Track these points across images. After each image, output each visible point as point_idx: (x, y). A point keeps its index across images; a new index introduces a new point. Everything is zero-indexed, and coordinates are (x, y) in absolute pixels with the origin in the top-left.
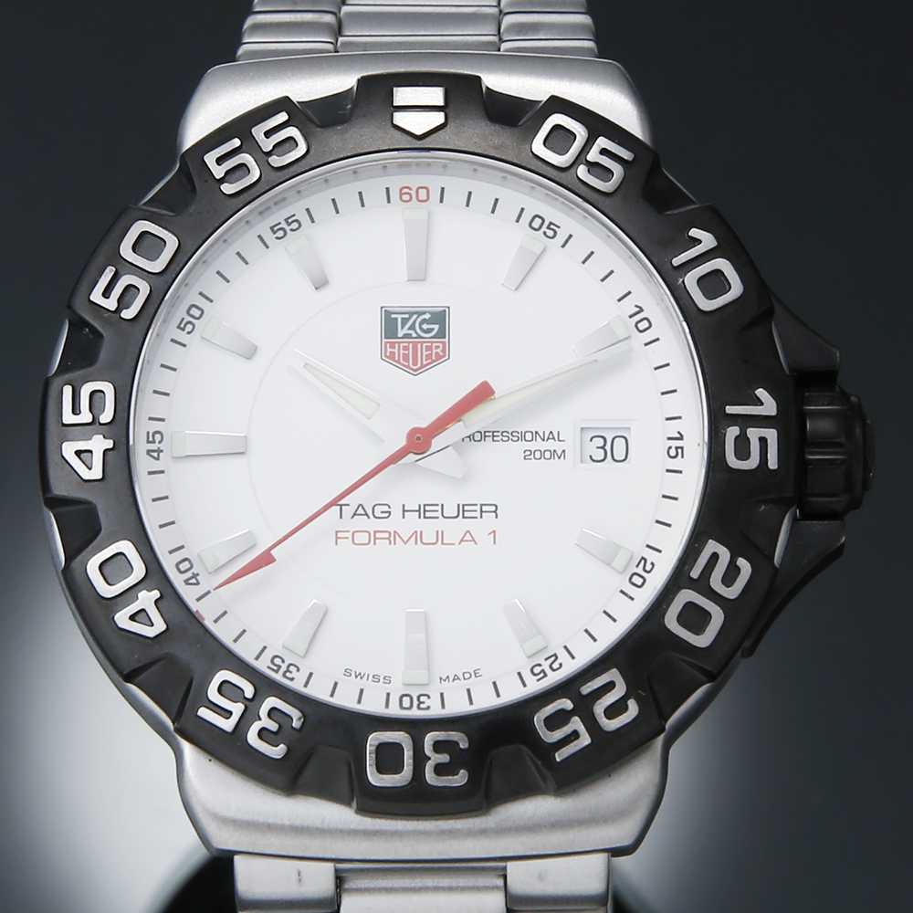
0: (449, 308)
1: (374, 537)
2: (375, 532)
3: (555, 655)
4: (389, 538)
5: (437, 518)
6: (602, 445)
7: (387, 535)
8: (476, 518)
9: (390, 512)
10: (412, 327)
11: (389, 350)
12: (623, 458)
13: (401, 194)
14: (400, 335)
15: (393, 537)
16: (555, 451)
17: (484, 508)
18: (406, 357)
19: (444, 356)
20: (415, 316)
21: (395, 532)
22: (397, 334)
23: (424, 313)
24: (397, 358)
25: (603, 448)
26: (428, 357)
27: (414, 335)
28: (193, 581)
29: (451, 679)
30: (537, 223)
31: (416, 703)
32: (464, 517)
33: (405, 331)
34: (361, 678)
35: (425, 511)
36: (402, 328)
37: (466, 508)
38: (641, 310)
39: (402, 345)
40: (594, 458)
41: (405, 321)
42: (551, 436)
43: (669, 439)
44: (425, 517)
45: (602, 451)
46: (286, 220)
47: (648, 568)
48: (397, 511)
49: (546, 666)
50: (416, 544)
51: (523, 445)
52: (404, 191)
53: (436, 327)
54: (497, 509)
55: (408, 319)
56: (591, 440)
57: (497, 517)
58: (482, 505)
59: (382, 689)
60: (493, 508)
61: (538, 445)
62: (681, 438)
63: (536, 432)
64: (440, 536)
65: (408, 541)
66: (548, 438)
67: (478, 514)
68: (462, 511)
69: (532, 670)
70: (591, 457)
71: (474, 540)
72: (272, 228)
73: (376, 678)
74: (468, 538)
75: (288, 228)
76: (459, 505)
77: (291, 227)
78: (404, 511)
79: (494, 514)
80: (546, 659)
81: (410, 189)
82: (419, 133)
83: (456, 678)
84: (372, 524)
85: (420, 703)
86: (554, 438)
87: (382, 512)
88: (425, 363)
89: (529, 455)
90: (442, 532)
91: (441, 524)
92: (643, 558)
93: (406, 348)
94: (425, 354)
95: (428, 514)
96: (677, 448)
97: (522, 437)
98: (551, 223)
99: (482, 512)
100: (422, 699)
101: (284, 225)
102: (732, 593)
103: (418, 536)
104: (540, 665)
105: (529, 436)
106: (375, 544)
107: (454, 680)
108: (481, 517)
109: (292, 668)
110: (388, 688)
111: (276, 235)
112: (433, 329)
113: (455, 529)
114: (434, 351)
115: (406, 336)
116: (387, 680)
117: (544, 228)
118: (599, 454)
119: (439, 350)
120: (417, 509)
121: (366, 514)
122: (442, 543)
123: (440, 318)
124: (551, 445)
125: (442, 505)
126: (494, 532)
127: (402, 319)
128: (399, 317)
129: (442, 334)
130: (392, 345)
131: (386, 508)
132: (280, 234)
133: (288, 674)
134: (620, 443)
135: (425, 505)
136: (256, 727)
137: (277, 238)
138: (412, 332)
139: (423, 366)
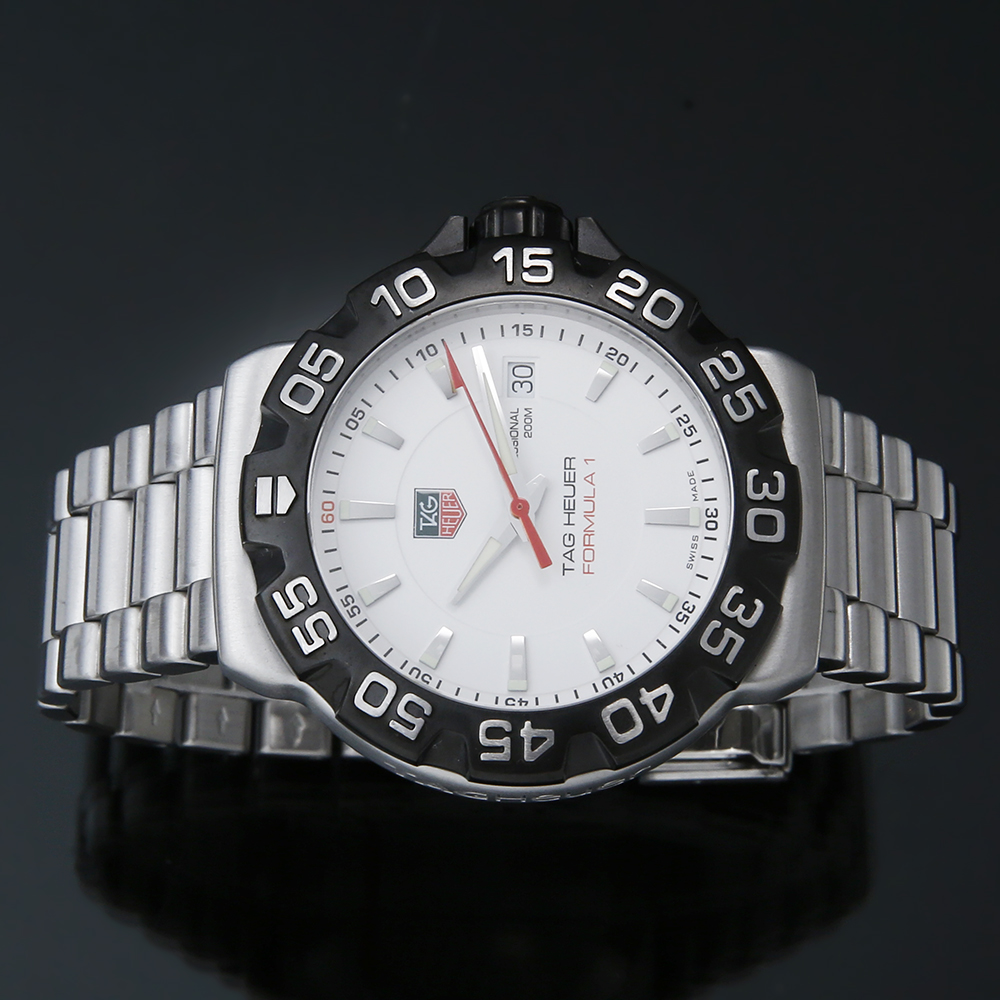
0: (415, 489)
1: (588, 546)
2: (584, 545)
3: (677, 419)
4: (589, 536)
5: (574, 500)
6: (519, 384)
7: (587, 537)
8: (575, 473)
9: (570, 535)
10: (430, 515)
11: (447, 532)
12: (530, 369)
13: (328, 522)
14: (436, 524)
15: (588, 533)
16: (525, 416)
17: (568, 467)
18: (453, 520)
19: (452, 493)
20: (422, 513)
21: (585, 531)
22: (435, 527)
23: (419, 507)
24: (454, 527)
25: (521, 383)
26: (453, 504)
27: (436, 514)
28: (620, 677)
29: (695, 493)
30: (352, 424)
31: (712, 519)
32: (574, 482)
33: (432, 520)
34: (694, 556)
35: (569, 509)
36: (430, 522)
37: (567, 480)
38: (420, 351)
39: (443, 523)
40: (529, 390)
41: (425, 521)
42: (514, 418)
43: (517, 334)
44: (574, 509)
45: (524, 384)
46: (345, 606)
47: (614, 352)
48: (569, 530)
49: (686, 426)
50: (593, 516)
51: (521, 438)
52: (325, 520)
53: (430, 498)
54: (568, 458)
55: (424, 518)
56: (516, 392)
57: (574, 458)
58: (565, 469)
59: (701, 541)
61: (520, 427)
62: (517, 326)
63: (511, 428)
64: (588, 499)
65: (591, 522)
66: (516, 420)
67: (572, 472)
68: (569, 483)
69: (689, 436)
70: (529, 392)
71: (592, 475)
72: (351, 617)
73: (694, 546)
74: (589, 479)
75: (352, 605)
76: (565, 485)
77: (351, 603)
78: (569, 524)
79: (572, 460)
80: (680, 425)
81: (324, 515)
82: (294, 495)
83: (694, 489)
84: (579, 547)
85: (712, 515)
86: (516, 416)
87: (570, 540)
88: (457, 507)
89: (528, 434)
90: (585, 497)
91: (579, 498)
92: (606, 355)
94: (450, 507)
96: (525, 329)
97: (515, 439)
98: (353, 414)
99: (570, 469)
100: (709, 514)
101: (349, 608)
102: (642, 280)
103: (588, 515)
104: (684, 430)
105: (514, 434)
106: (593, 546)
107: (695, 491)
108: (574, 469)
109: (686, 607)
110: (701, 538)
111: (357, 614)
112: (432, 501)
113: (583, 488)
114: (448, 500)
115: (437, 519)
116: (695, 538)
117: (356, 419)
118: (527, 386)
119: (448, 497)
120: (567, 515)
121: (571, 551)
122: (594, 497)
123: (421, 497)
124: (521, 418)
125: (565, 496)
126: (585, 460)
127: (423, 522)
128: (422, 524)
129: (436, 496)
130: (444, 530)
131: (567, 537)
132: (356, 610)
133: (690, 610)
134: (519, 371)
135: (565, 509)
136: (742, 621)
137: (359, 613)
138: (433, 516)
139: (460, 508)
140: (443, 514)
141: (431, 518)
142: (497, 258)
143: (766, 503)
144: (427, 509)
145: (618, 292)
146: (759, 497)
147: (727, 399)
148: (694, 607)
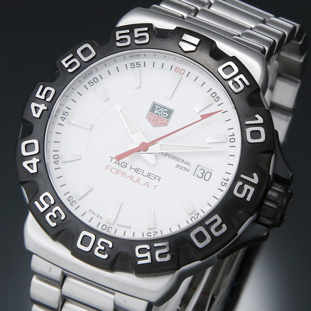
0: (174, 110)
1: (118, 172)
2: (119, 171)
3: (157, 232)
4: (122, 174)
5: (140, 174)
6: (203, 173)
7: (122, 173)
8: (152, 179)
9: (126, 166)
11: (149, 116)
12: (208, 180)
13: (176, 69)
14: (155, 113)
15: (124, 174)
16: (186, 168)
17: (156, 177)
18: (154, 120)
19: (166, 125)
20: (162, 109)
21: (125, 173)
22: (154, 112)
23: (166, 108)
24: (151, 119)
25: (203, 174)
26: (161, 123)
27: (159, 114)
28: (57, 163)
29: (121, 226)
30: (214, 95)
31: (107, 229)
32: (148, 177)
33: (157, 112)
34: (94, 214)
35: (137, 170)
36: (157, 111)
37: (151, 175)
38: (234, 135)
39: (154, 116)
40: (198, 176)
41: (158, 109)
42: (187, 163)
43: (224, 179)
44: (136, 172)
45: (202, 174)
46: (137, 63)
50: (130, 179)
51: (177, 162)
52: (177, 68)
53: (167, 115)
54: (160, 179)
55: (160, 109)
56: (200, 170)
57: (159, 181)
58: (156, 176)
59: (98, 220)
60: (159, 178)
61: (182, 164)
62: (228, 180)
63: (183, 160)
64: (138, 180)
65: (128, 177)
66: (186, 164)
67: (153, 178)
68: (149, 175)
69: (147, 234)
70: (198, 175)
71: (148, 186)
72: (131, 64)
73: (98, 216)
74: (147, 184)
75: (136, 66)
76: (149, 173)
77: (137, 66)
78: (131, 168)
79: (158, 180)
80: (153, 232)
81: (179, 69)
83: (123, 226)
84: (119, 168)
85: (108, 229)
86: (188, 164)
87: (124, 165)
88: (159, 124)
89: (178, 166)
90: (140, 179)
91: (140, 176)
92: (198, 213)
93: (155, 117)
94: (160, 121)
95: (138, 172)
96: (225, 183)
97: (178, 160)
98: (218, 97)
99: (155, 178)
101: (135, 64)
102: (216, 234)
103: (131, 177)
104: (151, 233)
105: (180, 160)
106: (117, 174)
107: (122, 226)
108: (154, 179)
109: (74, 202)
110: (101, 220)
111: (131, 66)
112: (166, 115)
113: (144, 180)
114: (163, 122)
115: (157, 114)
116: (101, 218)
117: (215, 97)
118: (200, 175)
119: (165, 122)
120: (135, 169)
121: (119, 164)
122: (138, 183)
124: (186, 166)
125: (144, 171)
126: (156, 186)
127: (158, 108)
128: (157, 107)
129: (168, 117)
130: (151, 115)
131: (126, 165)
132: (133, 66)
133: (72, 203)
134: (209, 174)
135: (138, 169)
136: (50, 214)
137: (131, 67)
138: (159, 113)
139: (157, 125)
140: (158, 117)
141: (159, 112)
142: (255, 175)
144: (163, 112)
145: (216, 220)
147: (147, 247)
148: (73, 206)
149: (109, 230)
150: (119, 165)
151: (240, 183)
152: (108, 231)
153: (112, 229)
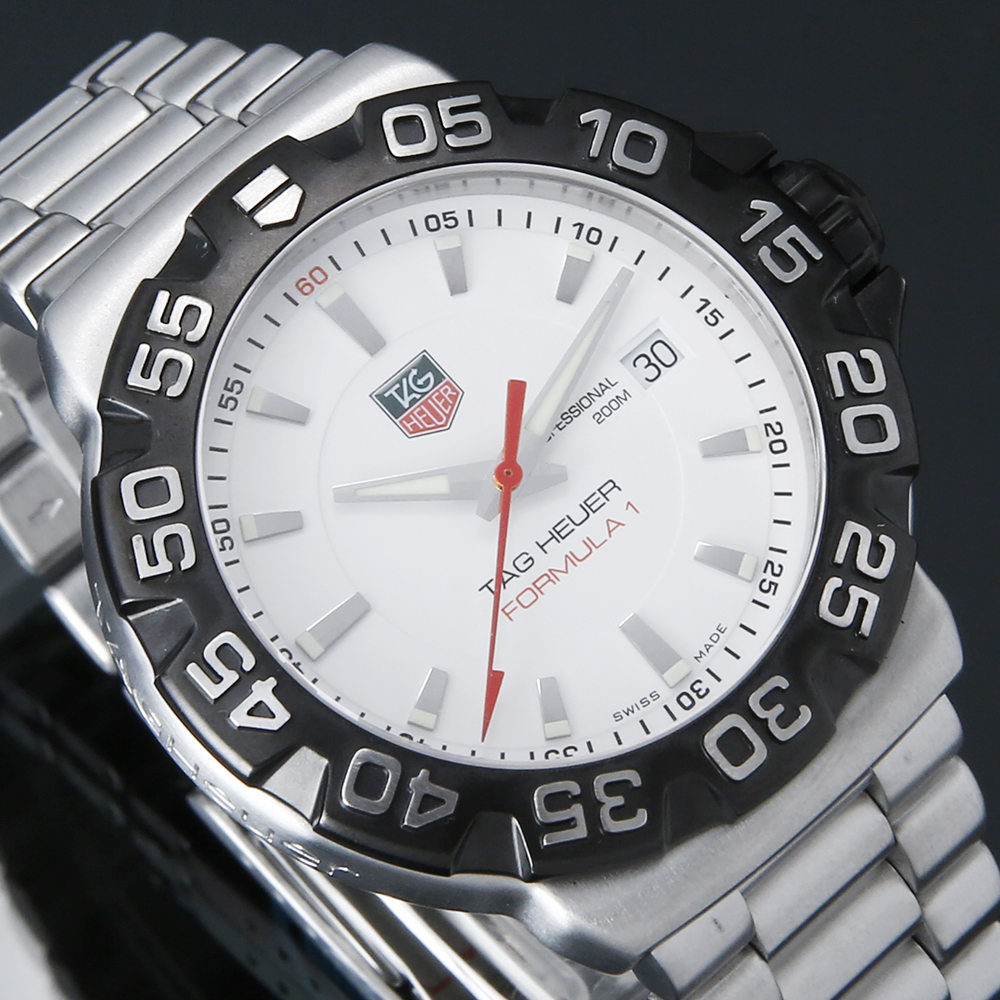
0: (425, 351)
1: (536, 589)
2: (534, 584)
3: (769, 562)
4: (550, 580)
5: (573, 530)
6: (647, 362)
7: (546, 578)
8: (604, 504)
9: (531, 558)
10: (411, 391)
11: (408, 425)
12: (674, 359)
13: (301, 290)
14: (406, 406)
15: (551, 576)
16: (617, 397)
17: (604, 491)
18: (429, 421)
19: (458, 393)
20: (404, 380)
21: (550, 570)
22: (403, 407)
23: (410, 371)
24: (421, 427)
25: (650, 364)
26: (446, 404)
27: (418, 396)
29: (705, 651)
30: (433, 223)
31: (694, 695)
32: (594, 512)
33: (407, 399)
34: (633, 712)
35: (558, 533)
36: (403, 398)
37: (589, 503)
38: (581, 226)
39: (415, 413)
40: (651, 378)
41: (400, 391)
42: (603, 388)
43: (699, 311)
44: (563, 538)
45: (651, 367)
46: (226, 388)
47: (778, 429)
48: (536, 553)
49: (769, 577)
50: (575, 565)
51: (587, 414)
52: (301, 285)
53: (430, 375)
54: (614, 483)
55: (401, 387)
56: (635, 366)
57: (620, 489)
58: (599, 490)
59: (656, 707)
60: (611, 485)
61: (599, 403)
62: (707, 303)
63: (589, 394)
64: (589, 543)
65: (567, 568)
66: (603, 391)
67: (603, 500)
68: (588, 508)
69: (762, 590)
70: (647, 379)
71: (619, 524)
72: (220, 405)
73: (644, 702)
74: (613, 526)
75: (233, 395)
76: (581, 506)
77: (235, 391)
78: (541, 547)
79: (616, 489)
80: (765, 571)
81: (304, 279)
82: (291, 216)
83: (708, 648)
84: (525, 579)
85: (697, 692)
86: (607, 387)
87: (525, 563)
88: (447, 412)
89: (599, 417)
90: (588, 539)
91: (580, 533)
92: (766, 425)
93: (421, 413)
94: (440, 404)
95: (563, 534)
96: (711, 314)
97: (578, 409)
98: (444, 214)
99: (604, 495)
100: (696, 688)
101: (228, 394)
102: (880, 383)
103: (571, 558)
104: (764, 580)
105: (585, 402)
106: (541, 593)
107: (708, 650)
108: (608, 500)
109: (569, 752)
110: (661, 702)
111: (229, 408)
112: (429, 379)
113: (595, 527)
114: (446, 396)
115: (412, 402)
116: (655, 696)
117: (443, 223)
118: (652, 372)
119: (450, 392)
120: (551, 536)
121: (514, 575)
122: (597, 547)
123: (425, 365)
124: (610, 394)
125: (568, 517)
126: (629, 503)
127: (396, 391)
128: (392, 391)
129: (439, 377)
130: (408, 420)
131: (525, 557)
132: (231, 404)
134: (660, 349)
135: (554, 528)
136: (605, 813)
137: (232, 409)
138: (414, 395)
139: (448, 416)
140: (425, 403)
141: (409, 394)
142: (755, 204)
143: (760, 725)
144: (415, 382)
145: (842, 366)
146: (761, 713)
147: (835, 583)
149: (700, 690)
150: (518, 576)
151: (764, 253)
152: (701, 693)
153: (700, 681)
